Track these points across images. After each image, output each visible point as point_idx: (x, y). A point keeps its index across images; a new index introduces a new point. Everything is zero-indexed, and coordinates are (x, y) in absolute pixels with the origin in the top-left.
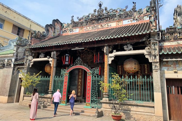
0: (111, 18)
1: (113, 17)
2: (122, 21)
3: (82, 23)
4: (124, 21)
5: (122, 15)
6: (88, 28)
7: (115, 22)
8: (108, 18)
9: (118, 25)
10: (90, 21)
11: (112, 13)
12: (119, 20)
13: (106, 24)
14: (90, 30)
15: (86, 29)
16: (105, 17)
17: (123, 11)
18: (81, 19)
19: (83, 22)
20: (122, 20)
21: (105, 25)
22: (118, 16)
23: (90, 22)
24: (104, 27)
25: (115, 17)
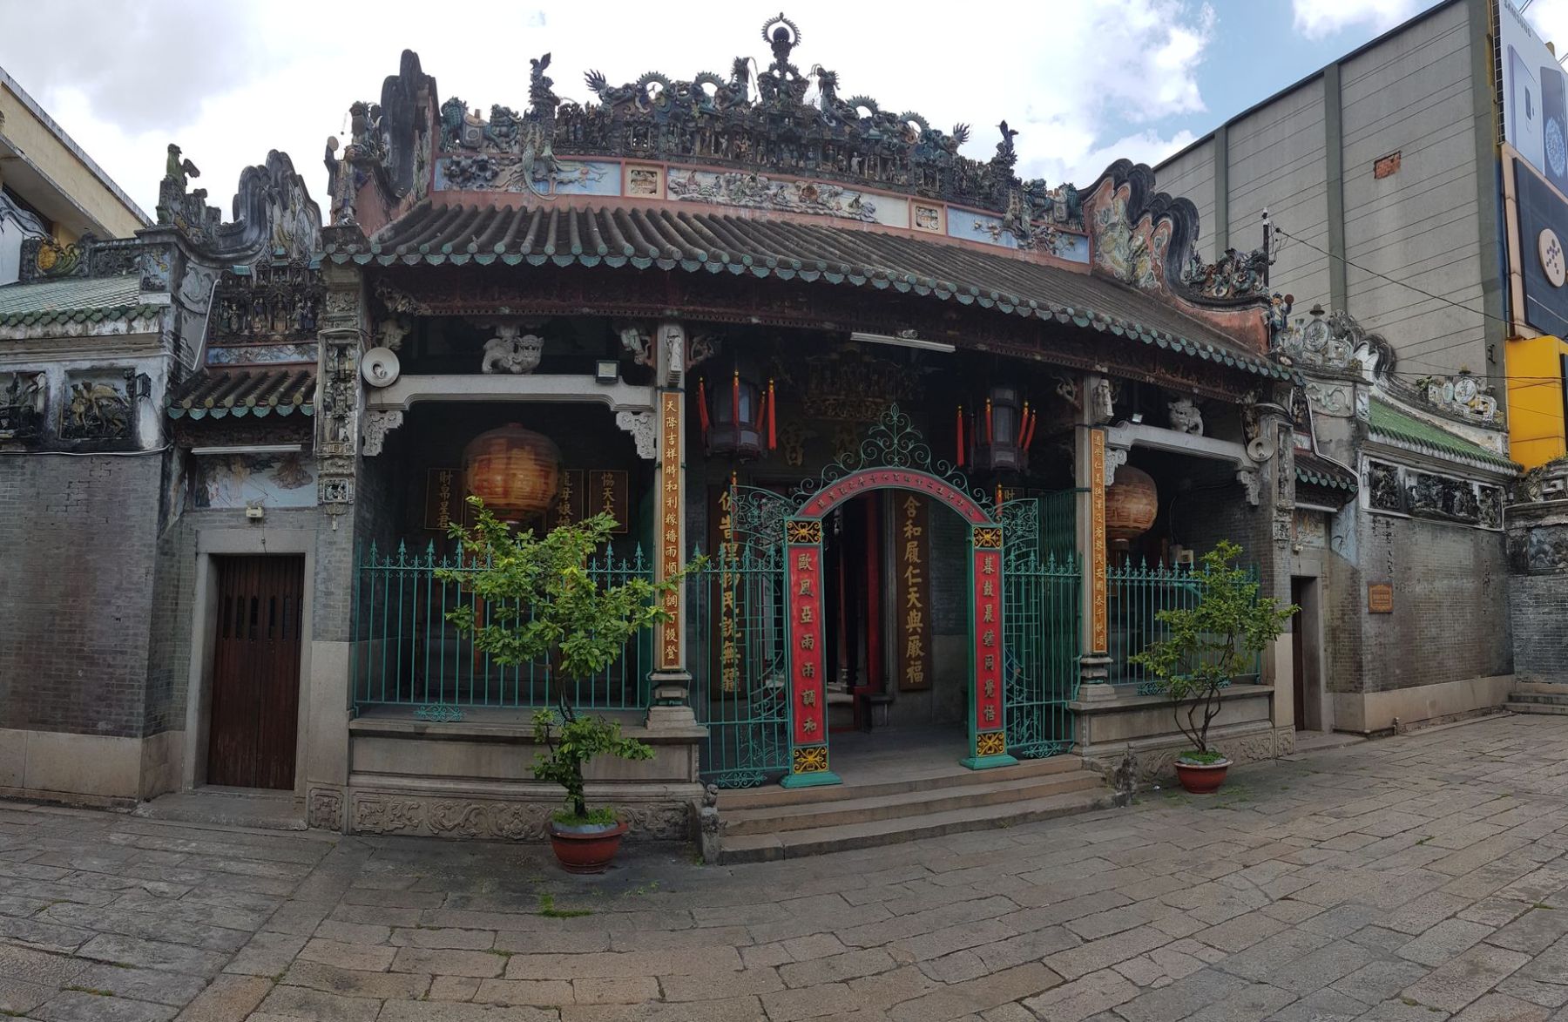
0: (876, 165)
1: (884, 162)
2: (942, 206)
3: (643, 129)
4: (952, 215)
5: (942, 170)
6: (706, 180)
7: (899, 198)
8: (853, 156)
9: (919, 225)
10: (722, 134)
11: (873, 131)
12: (921, 193)
13: (840, 189)
14: (720, 199)
15: (682, 181)
16: (830, 142)
17: (943, 149)
18: (632, 99)
19: (656, 126)
20: (946, 204)
21: (837, 194)
22: (918, 165)
23: (718, 144)
24: (827, 211)
25: (904, 167)
